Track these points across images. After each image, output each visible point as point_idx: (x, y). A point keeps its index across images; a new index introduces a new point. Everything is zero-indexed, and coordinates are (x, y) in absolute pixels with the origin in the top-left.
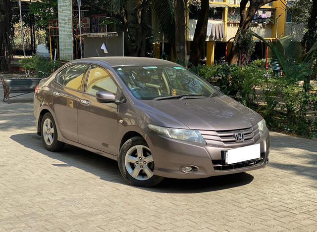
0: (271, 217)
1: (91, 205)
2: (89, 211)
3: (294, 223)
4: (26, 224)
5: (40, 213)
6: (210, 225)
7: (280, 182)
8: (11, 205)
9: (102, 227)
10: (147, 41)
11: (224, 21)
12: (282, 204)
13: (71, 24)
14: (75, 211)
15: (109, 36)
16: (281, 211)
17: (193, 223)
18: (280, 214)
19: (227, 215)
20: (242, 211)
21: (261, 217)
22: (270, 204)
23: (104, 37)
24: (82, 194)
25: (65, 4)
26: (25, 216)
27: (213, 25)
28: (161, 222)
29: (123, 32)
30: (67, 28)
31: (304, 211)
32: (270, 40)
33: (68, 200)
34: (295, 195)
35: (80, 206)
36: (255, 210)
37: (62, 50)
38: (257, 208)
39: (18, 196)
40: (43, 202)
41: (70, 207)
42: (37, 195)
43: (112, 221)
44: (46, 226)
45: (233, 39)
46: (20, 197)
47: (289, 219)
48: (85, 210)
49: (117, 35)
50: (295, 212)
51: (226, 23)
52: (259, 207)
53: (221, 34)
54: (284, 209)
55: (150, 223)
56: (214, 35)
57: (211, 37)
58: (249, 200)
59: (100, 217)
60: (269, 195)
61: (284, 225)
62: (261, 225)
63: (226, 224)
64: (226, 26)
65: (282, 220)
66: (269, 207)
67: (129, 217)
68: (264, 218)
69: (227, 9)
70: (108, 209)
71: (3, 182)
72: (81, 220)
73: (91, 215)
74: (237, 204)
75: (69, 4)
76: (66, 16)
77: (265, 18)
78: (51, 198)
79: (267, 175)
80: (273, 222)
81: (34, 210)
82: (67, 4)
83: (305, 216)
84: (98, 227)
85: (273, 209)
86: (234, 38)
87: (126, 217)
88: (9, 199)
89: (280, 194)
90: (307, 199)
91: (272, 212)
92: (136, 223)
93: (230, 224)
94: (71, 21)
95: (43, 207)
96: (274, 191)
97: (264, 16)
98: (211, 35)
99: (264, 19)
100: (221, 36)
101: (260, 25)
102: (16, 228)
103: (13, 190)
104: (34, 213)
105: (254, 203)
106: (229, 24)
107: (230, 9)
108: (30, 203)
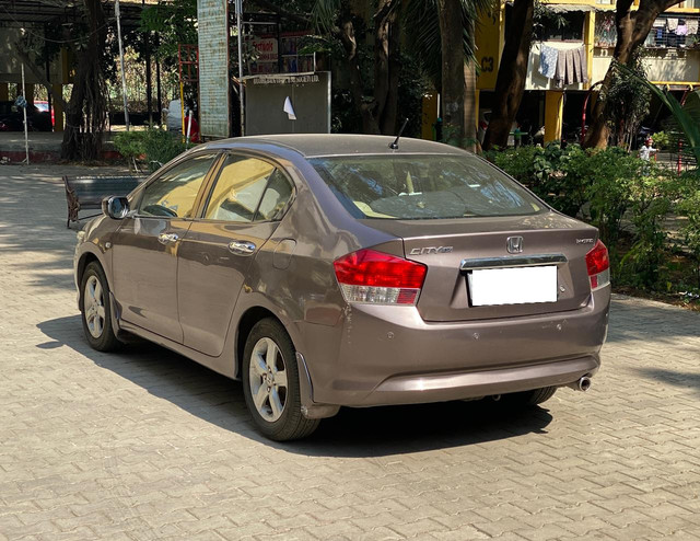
0: (583, 498)
1: (188, 461)
2: (179, 474)
3: (633, 512)
4: (32, 501)
5: (69, 476)
6: (438, 512)
7: (632, 417)
8: (15, 457)
9: (195, 511)
10: (403, 91)
11: (586, 43)
12: (620, 467)
13: (226, 54)
14: (146, 475)
15: (299, 80)
16: (613, 483)
17: (400, 507)
18: (607, 491)
19: (485, 492)
20: (523, 481)
21: (561, 498)
22: (593, 468)
23: (288, 84)
24: (173, 437)
25: (212, 9)
26: (37, 482)
27: (560, 52)
28: (330, 504)
29: (329, 73)
30: (217, 64)
31: (664, 485)
32: (688, 86)
33: (139, 449)
34: (658, 448)
35: (161, 464)
36: (553, 480)
37: (205, 113)
38: (558, 475)
39: (34, 438)
40: (84, 453)
41: (139, 465)
42: (76, 436)
43: (223, 498)
44: (73, 507)
45: (600, 86)
46: (39, 440)
47: (624, 502)
48: (171, 472)
49: (316, 79)
50: (644, 486)
51: (591, 47)
52: (565, 475)
53: (578, 74)
54: (620, 478)
55: (304, 506)
56: (562, 75)
57: (556, 80)
58: (546, 457)
59: (199, 489)
60: (597, 447)
61: (609, 517)
62: (556, 515)
63: (477, 511)
64: (591, 54)
65: (608, 505)
66: (588, 474)
67: (263, 489)
68: (567, 498)
69: (593, 16)
70: (222, 471)
71: (12, 406)
72: (156, 495)
73: (180, 482)
74: (515, 466)
75: (221, 8)
76: (215, 37)
77: (684, 36)
78: (104, 445)
79: (604, 402)
80: (585, 509)
81: (59, 470)
82: (216, 9)
83: (664, 496)
84: (187, 510)
85: (596, 479)
86: (602, 82)
87: (254, 491)
88: (12, 446)
89: (622, 444)
90: (683, 456)
91: (590, 486)
92: (273, 504)
93: (485, 511)
94: (226, 47)
95: (81, 465)
96: (610, 438)
97: (681, 30)
98: (555, 76)
99: (682, 39)
100: (579, 79)
101: (673, 51)
102: (8, 509)
103: (28, 424)
104: (57, 478)
105: (556, 464)
106: (597, 50)
107: (601, 15)
108: (55, 454)
